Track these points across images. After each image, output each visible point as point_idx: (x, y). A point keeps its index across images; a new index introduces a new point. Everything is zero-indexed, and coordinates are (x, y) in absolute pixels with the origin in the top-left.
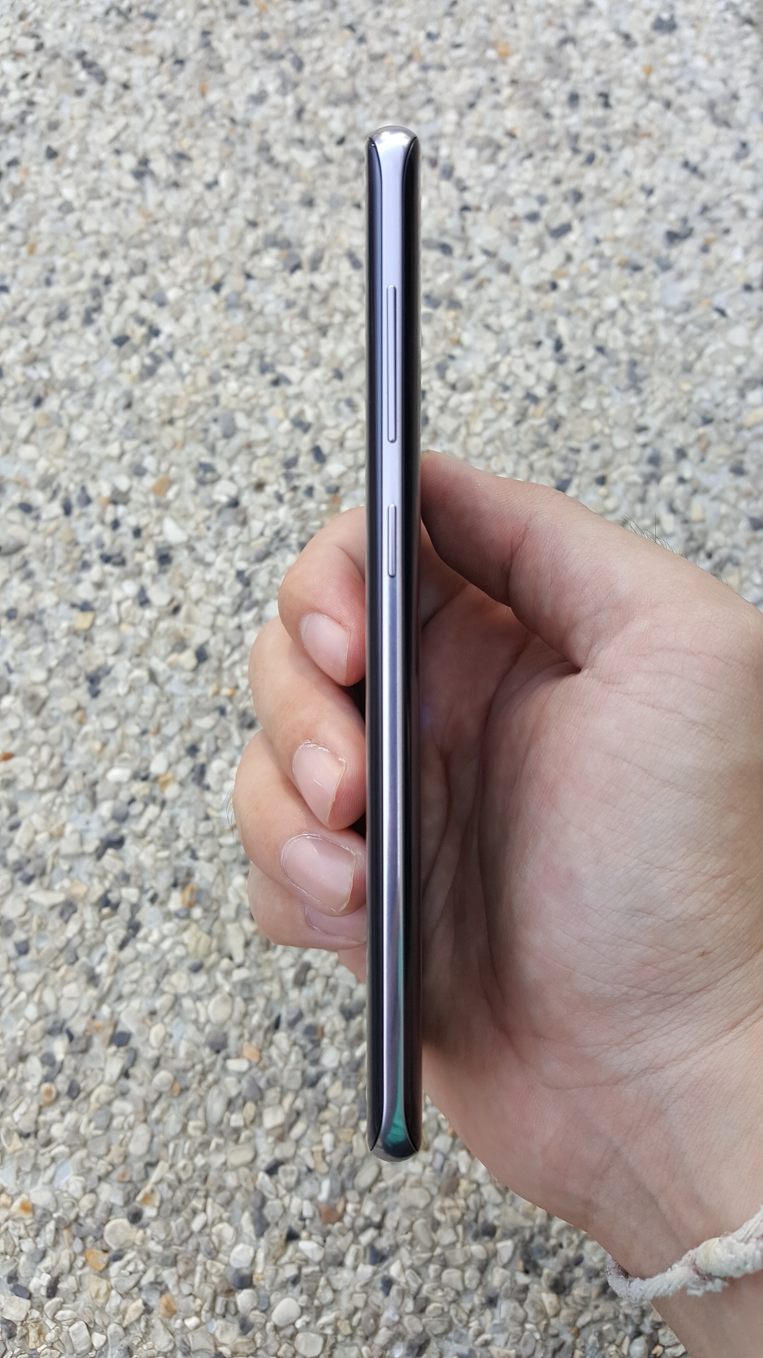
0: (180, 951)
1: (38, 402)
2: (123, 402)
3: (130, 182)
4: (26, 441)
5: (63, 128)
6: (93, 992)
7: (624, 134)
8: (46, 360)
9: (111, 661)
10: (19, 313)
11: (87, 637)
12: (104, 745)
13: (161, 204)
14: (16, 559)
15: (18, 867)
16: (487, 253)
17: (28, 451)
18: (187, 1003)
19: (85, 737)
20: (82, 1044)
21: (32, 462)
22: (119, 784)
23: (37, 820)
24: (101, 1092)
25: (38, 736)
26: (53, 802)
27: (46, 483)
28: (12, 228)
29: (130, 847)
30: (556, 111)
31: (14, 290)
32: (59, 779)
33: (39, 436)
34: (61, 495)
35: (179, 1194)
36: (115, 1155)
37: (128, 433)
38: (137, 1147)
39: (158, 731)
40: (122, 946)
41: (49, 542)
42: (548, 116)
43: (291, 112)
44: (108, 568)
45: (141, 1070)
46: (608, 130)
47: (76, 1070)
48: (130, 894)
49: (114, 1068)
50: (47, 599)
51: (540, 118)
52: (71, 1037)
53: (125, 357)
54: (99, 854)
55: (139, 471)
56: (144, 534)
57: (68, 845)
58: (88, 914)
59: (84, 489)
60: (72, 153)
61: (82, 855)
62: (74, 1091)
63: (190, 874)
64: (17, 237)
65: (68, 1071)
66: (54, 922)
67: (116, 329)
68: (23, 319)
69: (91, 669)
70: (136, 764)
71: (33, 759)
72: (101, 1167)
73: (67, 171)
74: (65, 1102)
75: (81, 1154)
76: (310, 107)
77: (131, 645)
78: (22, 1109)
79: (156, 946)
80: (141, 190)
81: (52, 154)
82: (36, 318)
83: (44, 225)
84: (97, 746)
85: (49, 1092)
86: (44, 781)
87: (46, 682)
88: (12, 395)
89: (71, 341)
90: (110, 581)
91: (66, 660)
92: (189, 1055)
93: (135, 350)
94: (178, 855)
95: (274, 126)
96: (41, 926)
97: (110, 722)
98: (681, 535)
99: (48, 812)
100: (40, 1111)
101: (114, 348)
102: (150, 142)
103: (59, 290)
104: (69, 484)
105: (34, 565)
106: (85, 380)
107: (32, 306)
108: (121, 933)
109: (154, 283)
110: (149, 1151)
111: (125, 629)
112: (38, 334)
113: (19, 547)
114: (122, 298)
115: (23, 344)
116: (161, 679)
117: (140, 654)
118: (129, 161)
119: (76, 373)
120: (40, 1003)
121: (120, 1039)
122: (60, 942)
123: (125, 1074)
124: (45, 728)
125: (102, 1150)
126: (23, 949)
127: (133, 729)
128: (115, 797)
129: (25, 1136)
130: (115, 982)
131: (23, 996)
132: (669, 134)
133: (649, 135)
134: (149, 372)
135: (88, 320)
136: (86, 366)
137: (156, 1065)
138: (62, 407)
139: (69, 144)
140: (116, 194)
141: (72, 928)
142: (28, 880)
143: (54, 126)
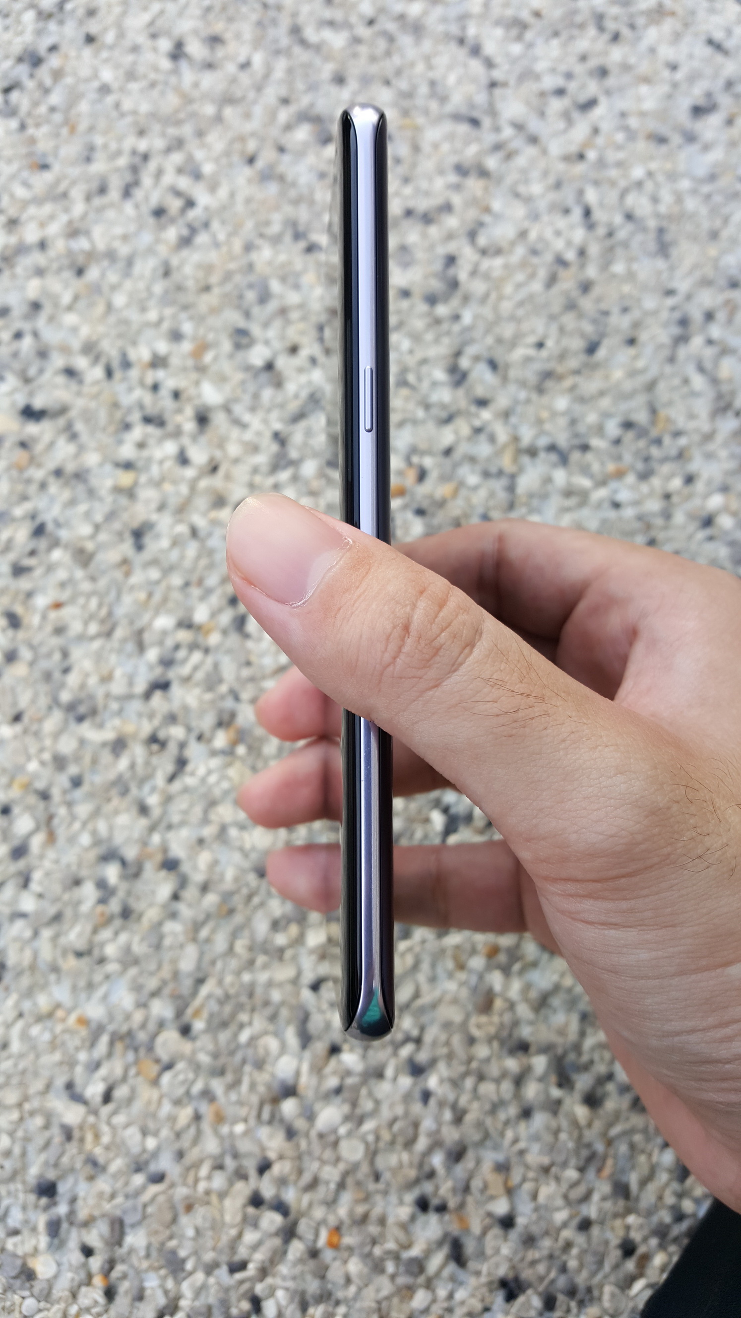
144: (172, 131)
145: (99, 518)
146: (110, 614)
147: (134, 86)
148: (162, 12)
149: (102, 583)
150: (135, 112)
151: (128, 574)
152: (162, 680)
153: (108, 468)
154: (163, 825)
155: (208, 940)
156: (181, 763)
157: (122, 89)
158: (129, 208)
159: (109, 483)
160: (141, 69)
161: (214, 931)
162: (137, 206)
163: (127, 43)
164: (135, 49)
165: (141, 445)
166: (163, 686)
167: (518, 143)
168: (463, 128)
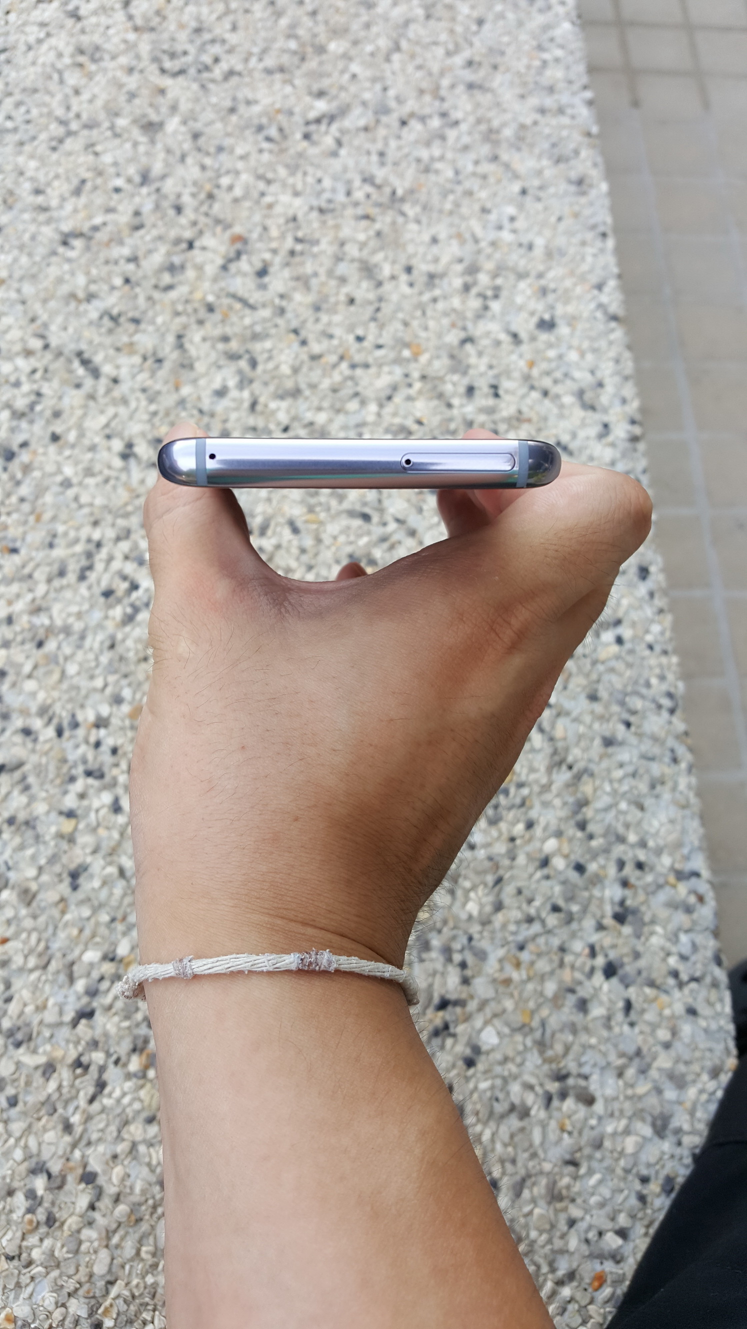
0: (137, 1106)
1: (40, 645)
2: (107, 643)
3: (118, 463)
4: (30, 676)
5: (64, 416)
6: (68, 1139)
7: (509, 420)
8: (48, 609)
9: (89, 859)
10: (27, 571)
11: (71, 839)
12: (81, 931)
13: (142, 482)
14: (17, 775)
15: (10, 1034)
16: (398, 521)
17: (30, 685)
18: (142, 1149)
19: (66, 925)
20: (58, 1182)
21: (33, 695)
22: (91, 965)
23: (26, 994)
24: (72, 1222)
25: (28, 923)
26: (39, 979)
27: (44, 711)
28: (22, 500)
29: (99, 1018)
30: (456, 402)
31: (23, 552)
32: (45, 959)
33: (40, 672)
34: (55, 721)
35: (133, 1308)
36: (82, 1276)
37: (111, 669)
38: (100, 1269)
39: (124, 919)
40: (91, 1101)
41: (44, 760)
42: (449, 406)
43: (246, 405)
44: (90, 781)
45: (105, 1203)
46: (497, 417)
47: (53, 1204)
48: (98, 1057)
49: (83, 1202)
50: (40, 808)
51: (444, 409)
52: (49, 1176)
53: (110, 607)
54: (75, 1023)
55: (118, 700)
56: (120, 752)
57: (50, 1016)
58: (64, 1074)
59: (73, 716)
60: (72, 436)
61: (60, 1024)
62: (51, 1221)
63: (146, 1041)
64: (26, 507)
65: (46, 1204)
66: (38, 1079)
67: (104, 584)
68: (30, 576)
69: (73, 866)
70: (106, 947)
71: (25, 943)
72: (71, 1285)
73: (67, 453)
74: (43, 1229)
75: (55, 1273)
76: (262, 400)
77: (106, 846)
78: (9, 1235)
79: (118, 1101)
80: (126, 469)
81: (55, 438)
82: (40, 575)
83: (48, 498)
84: (75, 932)
85: (31, 1222)
86: (32, 962)
87: (36, 878)
88: (19, 638)
89: (68, 594)
90: (91, 792)
91: (53, 859)
92: (143, 1192)
93: (119, 601)
94: (138, 1025)
95: (233, 416)
96: (28, 1083)
97: (86, 912)
98: (548, 750)
99: (35, 988)
100: (23, 1238)
101: (102, 600)
102: (135, 429)
103: (59, 552)
104: (62, 713)
105: (31, 780)
106: (78, 626)
107: (38, 566)
108: (91, 1090)
109: (135, 546)
110: (110, 1271)
111: (102, 832)
112: (41, 589)
113: (20, 765)
114: (110, 559)
115: (29, 597)
116: (128, 874)
117: (113, 852)
118: (117, 445)
119: (71, 620)
120: (26, 1147)
121: (89, 1178)
122: (42, 1097)
123: (92, 1207)
124: (35, 917)
125: (72, 1271)
126: (13, 1102)
127: (104, 918)
128: (88, 975)
129: (10, 1258)
130: (85, 1131)
131: (12, 1141)
132: (545, 419)
133: (529, 421)
134: (129, 619)
135: (82, 577)
136: (79, 615)
137: (117, 1200)
138: (59, 647)
139: (69, 430)
140: (107, 472)
141: (52, 1085)
142: (18, 1045)
143: (57, 414)
144: (121, 522)
145: (43, 861)
146: (47, 948)
147: (91, 481)
148: (116, 416)
149: (42, 919)
150: (91, 505)
151: (63, 912)
152: (88, 1010)
153: (53, 815)
154: (84, 1142)
155: (117, 1246)
156: (101, 1085)
157: (80, 484)
158: (83, 590)
159: (53, 829)
160: (97, 467)
161: (122, 1239)
162: (90, 588)
163: (86, 442)
164: (93, 448)
165: (82, 796)
166: (87, 1014)
167: (400, 536)
168: (357, 523)
